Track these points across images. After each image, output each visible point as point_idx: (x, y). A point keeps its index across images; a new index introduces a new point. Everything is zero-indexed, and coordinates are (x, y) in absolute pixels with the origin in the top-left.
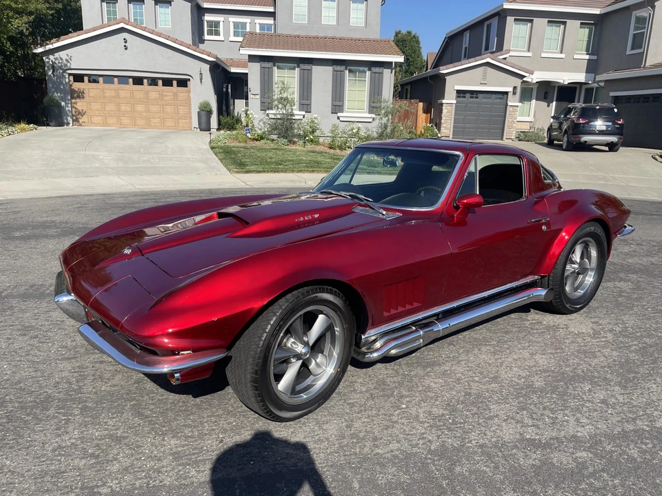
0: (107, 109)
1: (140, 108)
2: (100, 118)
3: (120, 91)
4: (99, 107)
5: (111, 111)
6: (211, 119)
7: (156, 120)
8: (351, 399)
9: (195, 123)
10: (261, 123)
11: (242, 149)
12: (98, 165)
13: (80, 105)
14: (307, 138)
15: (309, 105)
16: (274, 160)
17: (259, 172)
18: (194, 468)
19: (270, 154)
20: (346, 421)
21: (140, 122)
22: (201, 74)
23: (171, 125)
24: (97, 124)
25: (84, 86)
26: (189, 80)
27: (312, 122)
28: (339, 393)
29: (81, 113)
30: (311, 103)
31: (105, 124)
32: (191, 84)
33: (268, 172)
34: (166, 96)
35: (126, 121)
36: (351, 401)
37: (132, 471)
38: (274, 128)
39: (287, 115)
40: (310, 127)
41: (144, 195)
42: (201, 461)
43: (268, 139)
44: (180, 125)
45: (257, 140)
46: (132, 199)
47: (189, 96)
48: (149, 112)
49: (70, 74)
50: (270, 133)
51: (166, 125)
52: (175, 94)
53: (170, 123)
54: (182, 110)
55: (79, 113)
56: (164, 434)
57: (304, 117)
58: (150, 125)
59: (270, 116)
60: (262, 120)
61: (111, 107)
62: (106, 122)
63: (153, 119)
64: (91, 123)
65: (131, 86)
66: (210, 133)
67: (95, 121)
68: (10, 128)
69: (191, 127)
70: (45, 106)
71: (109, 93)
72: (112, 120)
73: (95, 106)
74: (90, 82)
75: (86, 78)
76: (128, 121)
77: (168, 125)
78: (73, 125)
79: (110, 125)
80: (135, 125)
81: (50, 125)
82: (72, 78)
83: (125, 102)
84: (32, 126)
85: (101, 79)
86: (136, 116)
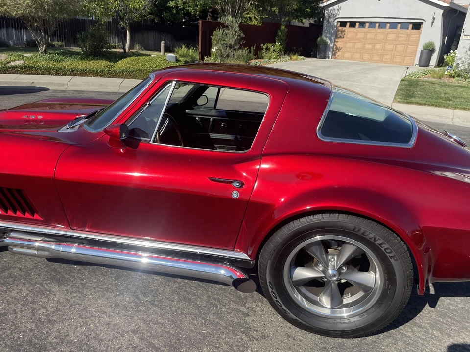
0: (356, 47)
1: (378, 46)
2: (350, 54)
3: (368, 34)
4: (351, 45)
5: (358, 49)
6: (432, 57)
7: (388, 57)
9: (417, 60)
11: (428, 83)
13: (340, 43)
16: (446, 96)
17: (420, 104)
19: (448, 90)
21: (376, 57)
22: (434, 18)
23: (399, 60)
24: (346, 58)
25: (347, 29)
26: (422, 23)
29: (338, 49)
31: (352, 58)
32: (423, 27)
33: (429, 105)
34: (401, 37)
35: (366, 56)
43: (464, 77)
44: (405, 61)
45: (452, 77)
47: (419, 37)
48: (384, 50)
49: (338, 22)
51: (394, 60)
52: (408, 36)
53: (398, 59)
54: (410, 49)
55: (337, 49)
58: (382, 60)
60: (460, 59)
61: (359, 46)
62: (353, 57)
63: (385, 56)
64: (343, 57)
65: (377, 29)
66: (408, 68)
67: (346, 56)
68: (287, 58)
69: (413, 64)
70: (317, 44)
71: (360, 35)
72: (357, 56)
73: (349, 45)
74: (350, 27)
75: (348, 24)
76: (368, 57)
77: (397, 60)
78: (332, 58)
79: (354, 59)
80: (372, 60)
81: (316, 57)
82: (339, 24)
83: (369, 42)
84: (302, 57)
85: (357, 25)
86: (374, 53)
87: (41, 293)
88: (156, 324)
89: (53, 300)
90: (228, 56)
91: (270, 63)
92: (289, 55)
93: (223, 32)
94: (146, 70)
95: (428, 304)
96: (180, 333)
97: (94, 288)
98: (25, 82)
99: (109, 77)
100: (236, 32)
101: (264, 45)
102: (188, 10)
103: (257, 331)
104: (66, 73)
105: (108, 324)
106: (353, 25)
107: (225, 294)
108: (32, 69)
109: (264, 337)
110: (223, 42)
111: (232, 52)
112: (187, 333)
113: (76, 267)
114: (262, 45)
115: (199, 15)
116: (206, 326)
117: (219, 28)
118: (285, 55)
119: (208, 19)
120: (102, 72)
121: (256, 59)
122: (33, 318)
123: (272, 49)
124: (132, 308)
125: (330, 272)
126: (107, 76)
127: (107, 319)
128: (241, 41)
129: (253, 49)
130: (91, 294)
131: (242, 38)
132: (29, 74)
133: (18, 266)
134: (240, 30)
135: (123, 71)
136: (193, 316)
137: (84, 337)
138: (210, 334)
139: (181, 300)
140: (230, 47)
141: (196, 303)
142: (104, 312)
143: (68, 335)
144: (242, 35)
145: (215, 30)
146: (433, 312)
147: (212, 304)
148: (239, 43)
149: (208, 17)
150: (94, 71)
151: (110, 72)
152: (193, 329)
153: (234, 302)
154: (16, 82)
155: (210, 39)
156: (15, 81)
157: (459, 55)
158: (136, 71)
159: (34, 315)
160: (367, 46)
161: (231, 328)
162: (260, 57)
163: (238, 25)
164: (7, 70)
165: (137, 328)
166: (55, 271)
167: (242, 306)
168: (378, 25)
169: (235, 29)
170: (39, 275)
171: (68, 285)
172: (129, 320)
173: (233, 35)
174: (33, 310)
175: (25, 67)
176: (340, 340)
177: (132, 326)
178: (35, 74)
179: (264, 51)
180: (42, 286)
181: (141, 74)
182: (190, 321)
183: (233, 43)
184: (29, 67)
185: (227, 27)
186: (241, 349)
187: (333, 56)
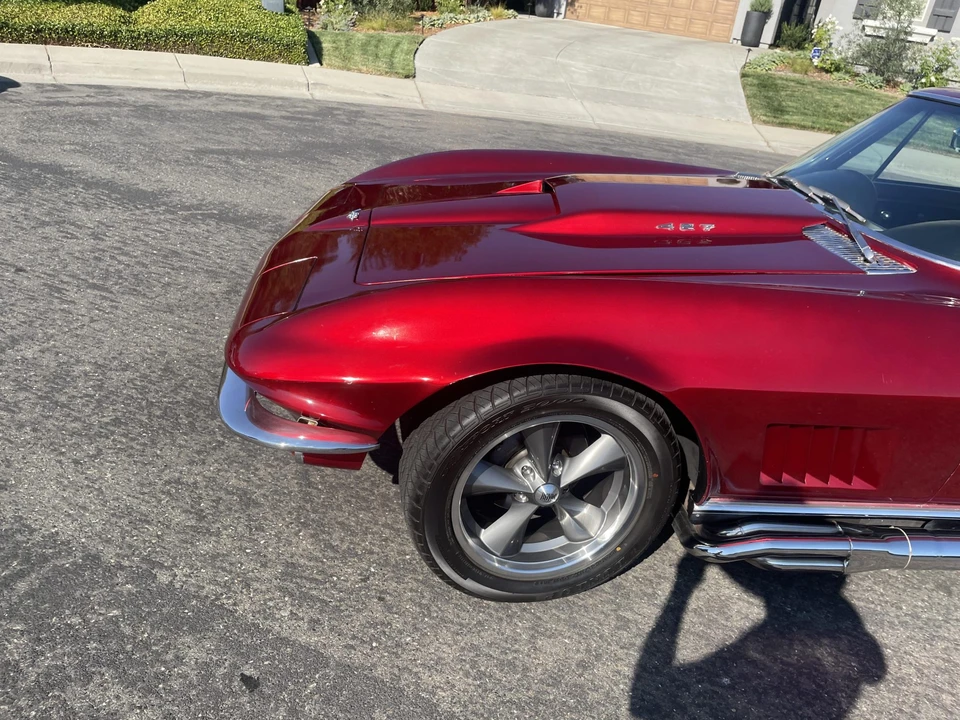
2: (602, 10)
6: (766, 27)
7: (680, 21)
8: (631, 609)
9: (737, 31)
10: (844, 42)
11: (792, 84)
12: (562, 80)
14: (923, 80)
15: (950, 18)
16: (840, 111)
17: (804, 127)
18: (292, 605)
19: (838, 100)
20: (588, 651)
21: (656, 21)
23: (700, 30)
24: (594, 19)
27: (945, 50)
28: (619, 587)
30: (955, 14)
31: (607, 20)
33: (819, 129)
35: (636, 18)
36: (629, 615)
37: (218, 564)
38: (866, 53)
39: (899, 32)
40: (938, 60)
41: (596, 136)
42: (312, 597)
43: (847, 72)
44: (714, 32)
45: (827, 71)
46: (576, 138)
50: (856, 61)
51: (692, 29)
53: (698, 27)
54: (724, 7)
56: (305, 525)
57: (932, 40)
58: (668, 28)
59: (869, 31)
60: (847, 36)
62: (608, 17)
63: (674, 19)
64: (589, 17)
66: (749, 50)
67: (594, 14)
68: (483, 11)
69: (728, 38)
72: (617, 15)
76: (639, 19)
77: (695, 30)
78: (565, 17)
79: (613, 22)
80: (647, 25)
81: (533, 13)
84: (511, 12)
86: (652, 11)
91: (460, 23)
92: (482, 5)
94: (223, 33)
99: (132, 48)
104: (22, 36)
120: (115, 34)
126: (127, 44)
135: (168, 33)
150: (93, 32)
151: (135, 35)
157: (841, 28)
158: (200, 33)
181: (212, 42)
187: (568, 12)
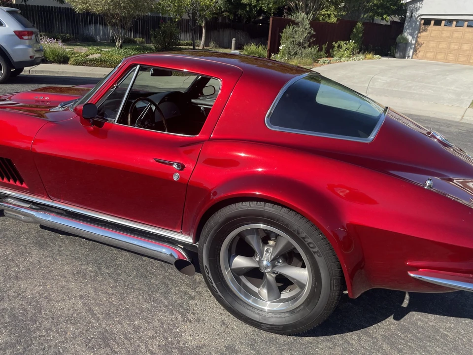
0: (440, 47)
1: (466, 47)
2: (433, 54)
3: (455, 33)
4: (435, 45)
5: (443, 48)
21: (462, 59)
24: (428, 58)
25: (432, 27)
31: (435, 59)
35: (451, 57)
49: (422, 19)
58: (469, 62)
61: (443, 45)
62: (436, 57)
64: (425, 57)
65: (465, 28)
67: (428, 56)
68: (361, 56)
70: (396, 43)
71: (445, 34)
72: (440, 56)
73: (432, 44)
74: (435, 24)
75: (433, 22)
76: (453, 58)
78: (412, 58)
79: (437, 60)
80: (457, 61)
81: (395, 57)
82: (423, 22)
83: (455, 42)
84: (378, 56)
85: (443, 23)
86: (460, 53)
87: (22, 254)
88: (104, 293)
89: (28, 261)
90: (296, 54)
91: (341, 62)
92: (363, 54)
93: (293, 29)
95: (392, 316)
96: (121, 305)
97: (67, 255)
98: (98, 74)
100: (306, 29)
101: (336, 42)
102: (262, 7)
103: (194, 314)
105: (63, 287)
106: (438, 22)
107: (181, 276)
108: (107, 62)
109: (198, 320)
110: (292, 39)
111: (300, 49)
112: (128, 305)
113: (61, 235)
114: (334, 43)
115: (274, 13)
116: (148, 303)
117: (289, 25)
118: (359, 54)
119: (285, 16)
121: (327, 57)
122: (5, 273)
123: (344, 47)
124: (91, 277)
125: (265, 263)
127: (64, 283)
128: (311, 38)
129: (324, 47)
130: (61, 260)
131: (312, 36)
132: (104, 67)
133: (15, 229)
134: (310, 28)
136: (141, 292)
137: (37, 295)
138: (148, 310)
139: (137, 276)
140: (298, 45)
141: (150, 281)
142: (65, 277)
143: (25, 292)
144: (312, 32)
145: (286, 28)
146: (394, 324)
147: (164, 283)
148: (309, 41)
149: (285, 14)
152: (136, 303)
153: (187, 285)
154: (90, 74)
155: (280, 37)
156: (90, 72)
159: (7, 271)
160: (452, 46)
161: (171, 307)
162: (332, 55)
163: (308, 23)
164: (85, 63)
165: (86, 295)
166: (42, 237)
167: (192, 289)
168: (466, 23)
169: (306, 26)
170: (27, 239)
171: (47, 250)
172: (83, 286)
173: (303, 32)
174: (8, 267)
175: (101, 61)
176: (274, 336)
177: (82, 293)
178: (109, 67)
179: (336, 49)
180: (25, 248)
182: (136, 295)
183: (302, 41)
184: (104, 61)
185: (297, 24)
186: (171, 327)
187: (414, 56)
